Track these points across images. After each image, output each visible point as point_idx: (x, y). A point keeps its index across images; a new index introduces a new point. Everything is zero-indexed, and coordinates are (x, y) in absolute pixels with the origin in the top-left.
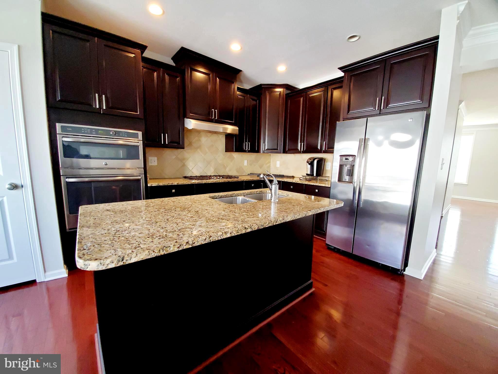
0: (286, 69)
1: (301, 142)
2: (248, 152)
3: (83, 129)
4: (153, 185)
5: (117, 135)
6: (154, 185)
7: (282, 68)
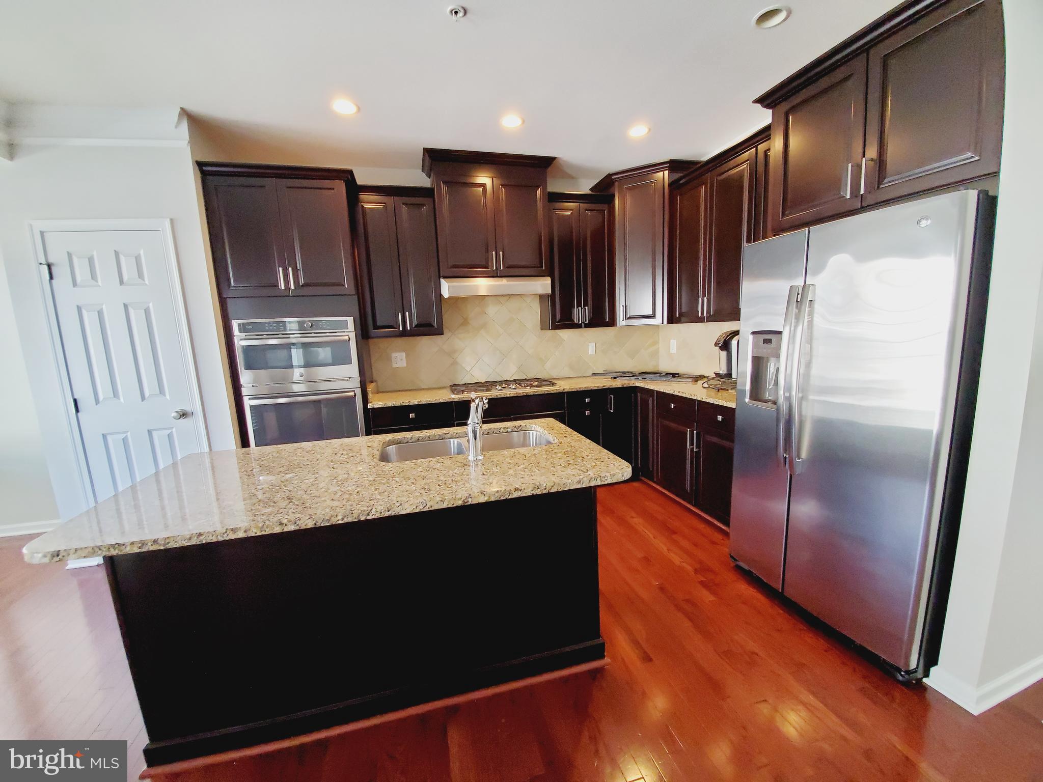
0: (650, 130)
1: (704, 296)
2: (585, 327)
3: (266, 325)
4: (375, 407)
5: (314, 327)
6: (378, 407)
7: (638, 131)
